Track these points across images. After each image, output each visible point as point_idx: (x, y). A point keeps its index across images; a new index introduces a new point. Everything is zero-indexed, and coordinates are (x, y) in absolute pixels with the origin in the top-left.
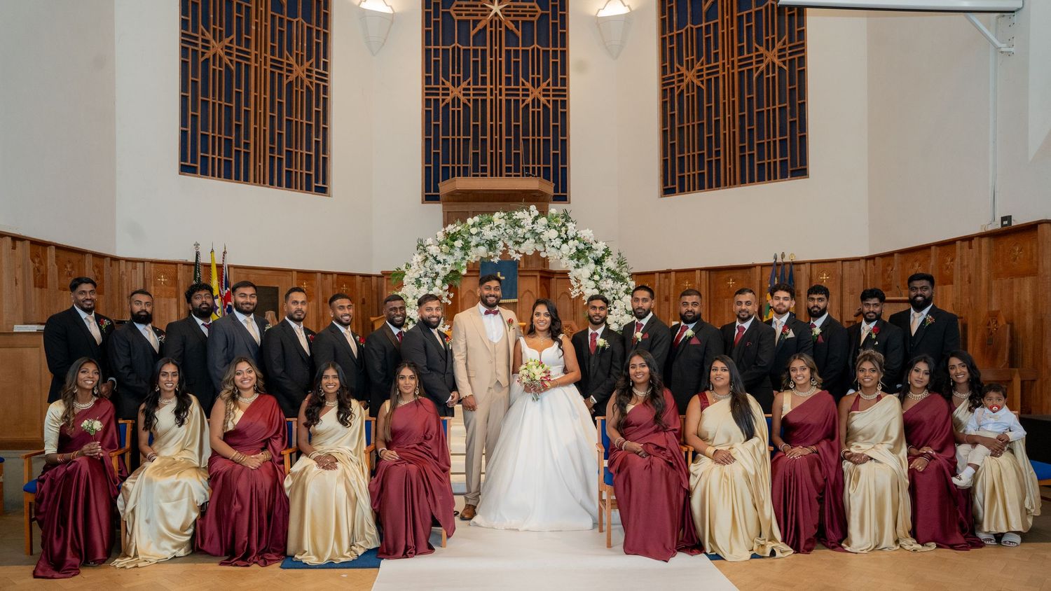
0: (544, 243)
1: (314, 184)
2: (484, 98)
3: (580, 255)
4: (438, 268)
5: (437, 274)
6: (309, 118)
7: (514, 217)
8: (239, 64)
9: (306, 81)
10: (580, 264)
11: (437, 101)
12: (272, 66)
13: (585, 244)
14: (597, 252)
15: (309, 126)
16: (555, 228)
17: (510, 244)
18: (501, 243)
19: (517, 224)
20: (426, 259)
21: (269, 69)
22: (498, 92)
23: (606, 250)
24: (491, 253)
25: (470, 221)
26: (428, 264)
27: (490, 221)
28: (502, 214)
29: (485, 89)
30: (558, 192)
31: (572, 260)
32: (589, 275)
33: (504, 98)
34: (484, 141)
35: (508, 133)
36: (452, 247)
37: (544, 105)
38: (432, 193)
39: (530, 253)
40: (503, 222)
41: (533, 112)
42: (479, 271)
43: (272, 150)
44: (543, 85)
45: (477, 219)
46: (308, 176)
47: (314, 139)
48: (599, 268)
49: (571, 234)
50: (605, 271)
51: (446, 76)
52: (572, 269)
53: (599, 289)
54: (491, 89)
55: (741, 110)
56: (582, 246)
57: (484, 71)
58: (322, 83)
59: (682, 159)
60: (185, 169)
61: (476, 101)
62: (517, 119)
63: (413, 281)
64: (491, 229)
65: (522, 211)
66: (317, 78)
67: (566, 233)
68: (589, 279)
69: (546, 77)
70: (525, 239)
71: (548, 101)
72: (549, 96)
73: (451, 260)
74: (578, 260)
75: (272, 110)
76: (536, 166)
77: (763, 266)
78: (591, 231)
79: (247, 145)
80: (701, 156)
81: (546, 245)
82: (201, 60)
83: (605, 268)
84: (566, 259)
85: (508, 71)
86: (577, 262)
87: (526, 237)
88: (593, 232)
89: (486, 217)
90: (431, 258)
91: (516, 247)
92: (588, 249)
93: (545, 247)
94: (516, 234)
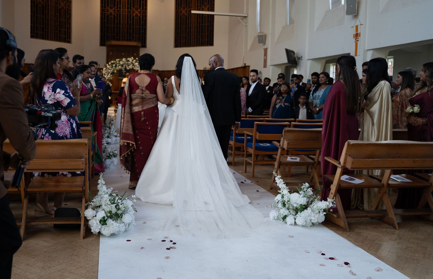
0: (135, 66)
1: (67, 40)
2: (120, 13)
4: (109, 71)
5: (109, 72)
6: (65, 19)
7: (128, 59)
8: (46, 4)
9: (65, 7)
11: (105, 13)
12: (55, 4)
15: (65, 22)
17: (127, 66)
18: (124, 66)
19: (128, 61)
20: (107, 69)
21: (54, 5)
22: (124, 12)
24: (122, 68)
25: (117, 60)
26: (107, 70)
28: (125, 59)
29: (120, 11)
30: (143, 45)
33: (126, 13)
34: (120, 27)
35: (128, 25)
36: (113, 66)
37: (139, 16)
38: (103, 43)
39: (131, 68)
40: (125, 61)
41: (136, 19)
43: (55, 30)
44: (139, 10)
45: (119, 60)
46: (65, 37)
47: (67, 26)
51: (108, 6)
54: (122, 11)
55: (197, 24)
57: (120, 5)
58: (69, 8)
59: (180, 37)
60: (32, 37)
61: (117, 14)
62: (130, 21)
64: (122, 62)
65: (130, 58)
66: (68, 7)
69: (140, 7)
70: (130, 65)
71: (141, 15)
72: (140, 13)
73: (112, 69)
75: (55, 17)
76: (136, 36)
77: (201, 71)
79: (48, 29)
80: (186, 36)
82: (36, 3)
85: (128, 5)
89: (121, 59)
90: (108, 69)
93: (135, 67)
94: (128, 63)
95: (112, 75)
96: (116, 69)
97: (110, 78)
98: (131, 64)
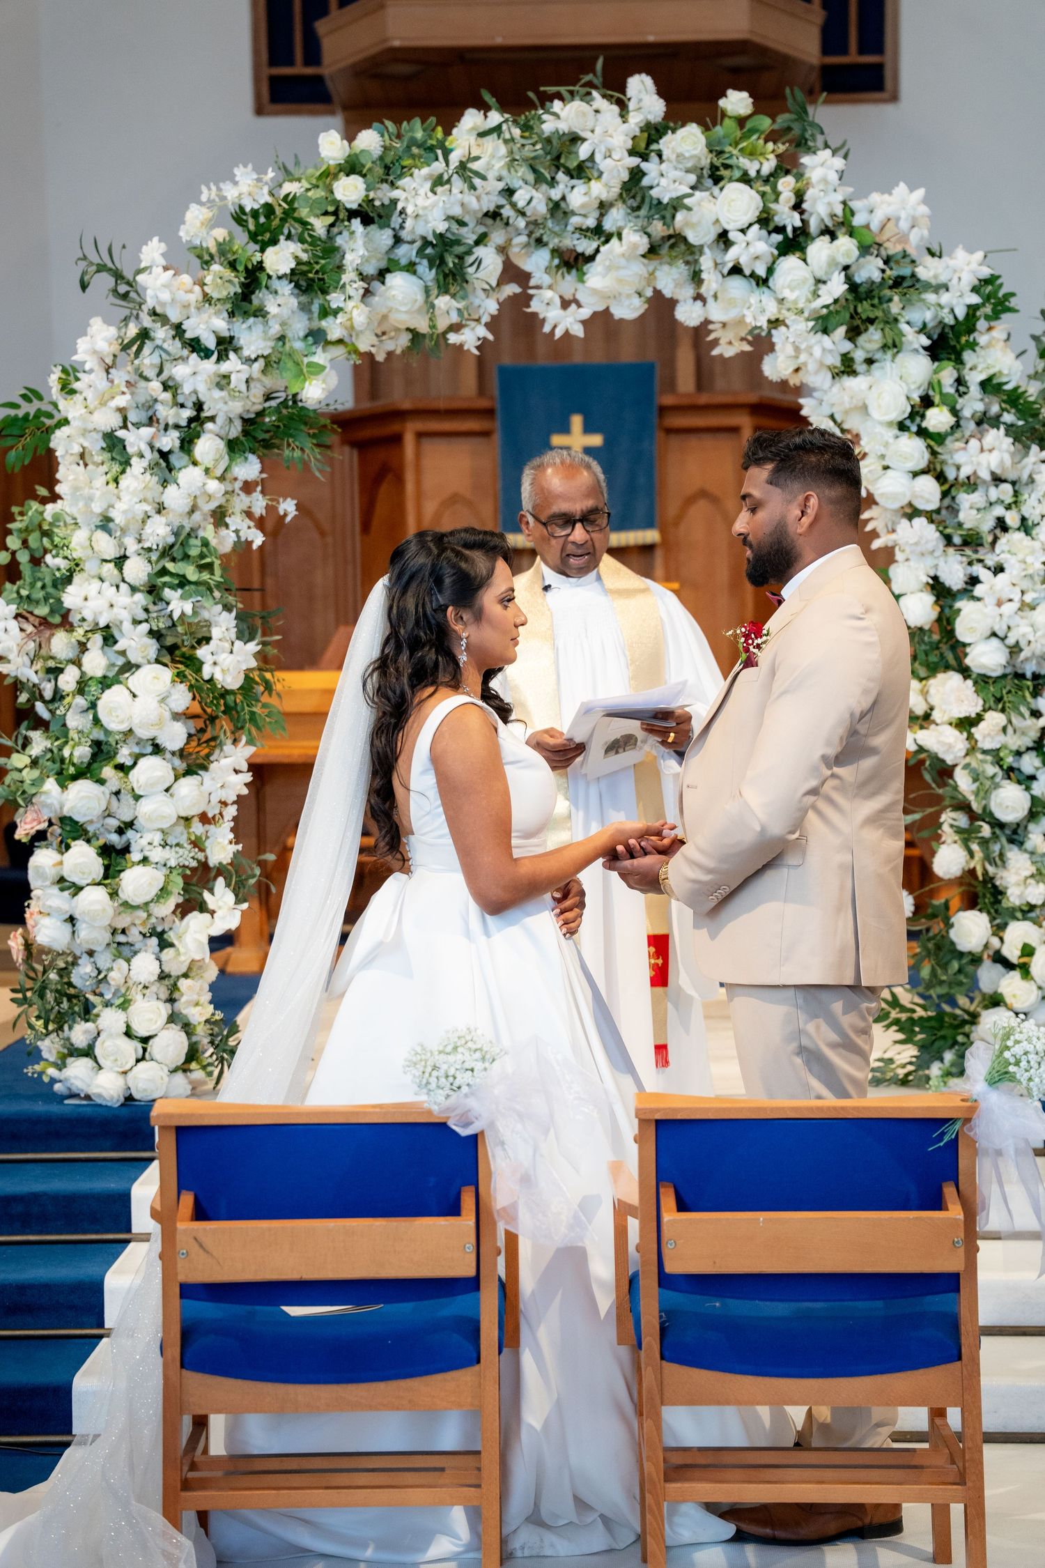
3: (864, 309)
4: (195, 376)
7: (549, 126)
10: (859, 356)
13: (886, 262)
14: (945, 298)
16: (745, 179)
17: (537, 263)
18: (488, 262)
19: (564, 159)
20: (142, 335)
23: (985, 287)
26: (148, 360)
27: (431, 151)
28: (495, 117)
30: (844, 51)
31: (825, 331)
32: (900, 410)
36: (255, 274)
38: (299, 69)
39: (628, 309)
40: (494, 155)
42: (489, 413)
45: (370, 140)
48: (948, 375)
49: (821, 206)
50: (975, 390)
52: (818, 379)
53: (941, 477)
56: (871, 270)
63: (95, 444)
65: (586, 98)
67: (797, 207)
68: (902, 427)
70: (600, 233)
73: (253, 339)
74: (853, 334)
78: (920, 193)
81: (706, 262)
83: (974, 379)
84: (799, 327)
86: (847, 346)
87: (608, 225)
88: (925, 201)
89: (416, 131)
90: (161, 333)
91: (568, 284)
92: (898, 282)
93: (696, 278)
94: (558, 209)
95: (250, 468)
96: (334, 328)
97: (219, 517)
98: (616, 218)
